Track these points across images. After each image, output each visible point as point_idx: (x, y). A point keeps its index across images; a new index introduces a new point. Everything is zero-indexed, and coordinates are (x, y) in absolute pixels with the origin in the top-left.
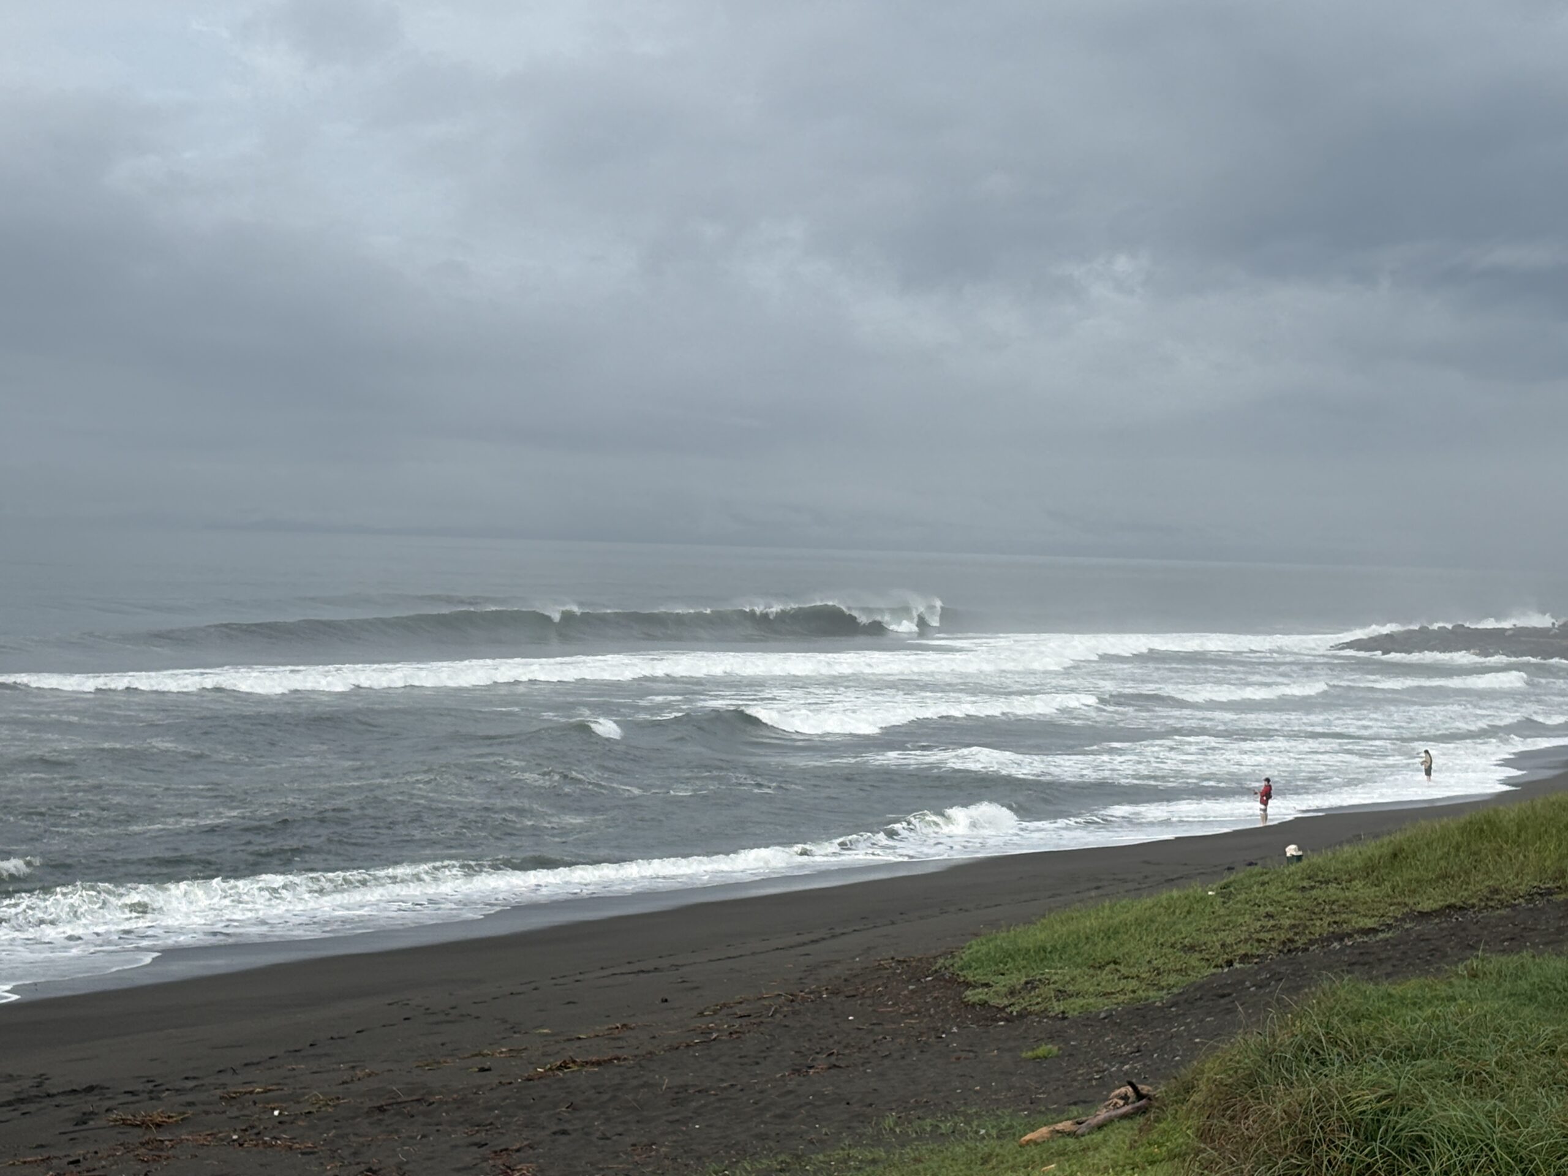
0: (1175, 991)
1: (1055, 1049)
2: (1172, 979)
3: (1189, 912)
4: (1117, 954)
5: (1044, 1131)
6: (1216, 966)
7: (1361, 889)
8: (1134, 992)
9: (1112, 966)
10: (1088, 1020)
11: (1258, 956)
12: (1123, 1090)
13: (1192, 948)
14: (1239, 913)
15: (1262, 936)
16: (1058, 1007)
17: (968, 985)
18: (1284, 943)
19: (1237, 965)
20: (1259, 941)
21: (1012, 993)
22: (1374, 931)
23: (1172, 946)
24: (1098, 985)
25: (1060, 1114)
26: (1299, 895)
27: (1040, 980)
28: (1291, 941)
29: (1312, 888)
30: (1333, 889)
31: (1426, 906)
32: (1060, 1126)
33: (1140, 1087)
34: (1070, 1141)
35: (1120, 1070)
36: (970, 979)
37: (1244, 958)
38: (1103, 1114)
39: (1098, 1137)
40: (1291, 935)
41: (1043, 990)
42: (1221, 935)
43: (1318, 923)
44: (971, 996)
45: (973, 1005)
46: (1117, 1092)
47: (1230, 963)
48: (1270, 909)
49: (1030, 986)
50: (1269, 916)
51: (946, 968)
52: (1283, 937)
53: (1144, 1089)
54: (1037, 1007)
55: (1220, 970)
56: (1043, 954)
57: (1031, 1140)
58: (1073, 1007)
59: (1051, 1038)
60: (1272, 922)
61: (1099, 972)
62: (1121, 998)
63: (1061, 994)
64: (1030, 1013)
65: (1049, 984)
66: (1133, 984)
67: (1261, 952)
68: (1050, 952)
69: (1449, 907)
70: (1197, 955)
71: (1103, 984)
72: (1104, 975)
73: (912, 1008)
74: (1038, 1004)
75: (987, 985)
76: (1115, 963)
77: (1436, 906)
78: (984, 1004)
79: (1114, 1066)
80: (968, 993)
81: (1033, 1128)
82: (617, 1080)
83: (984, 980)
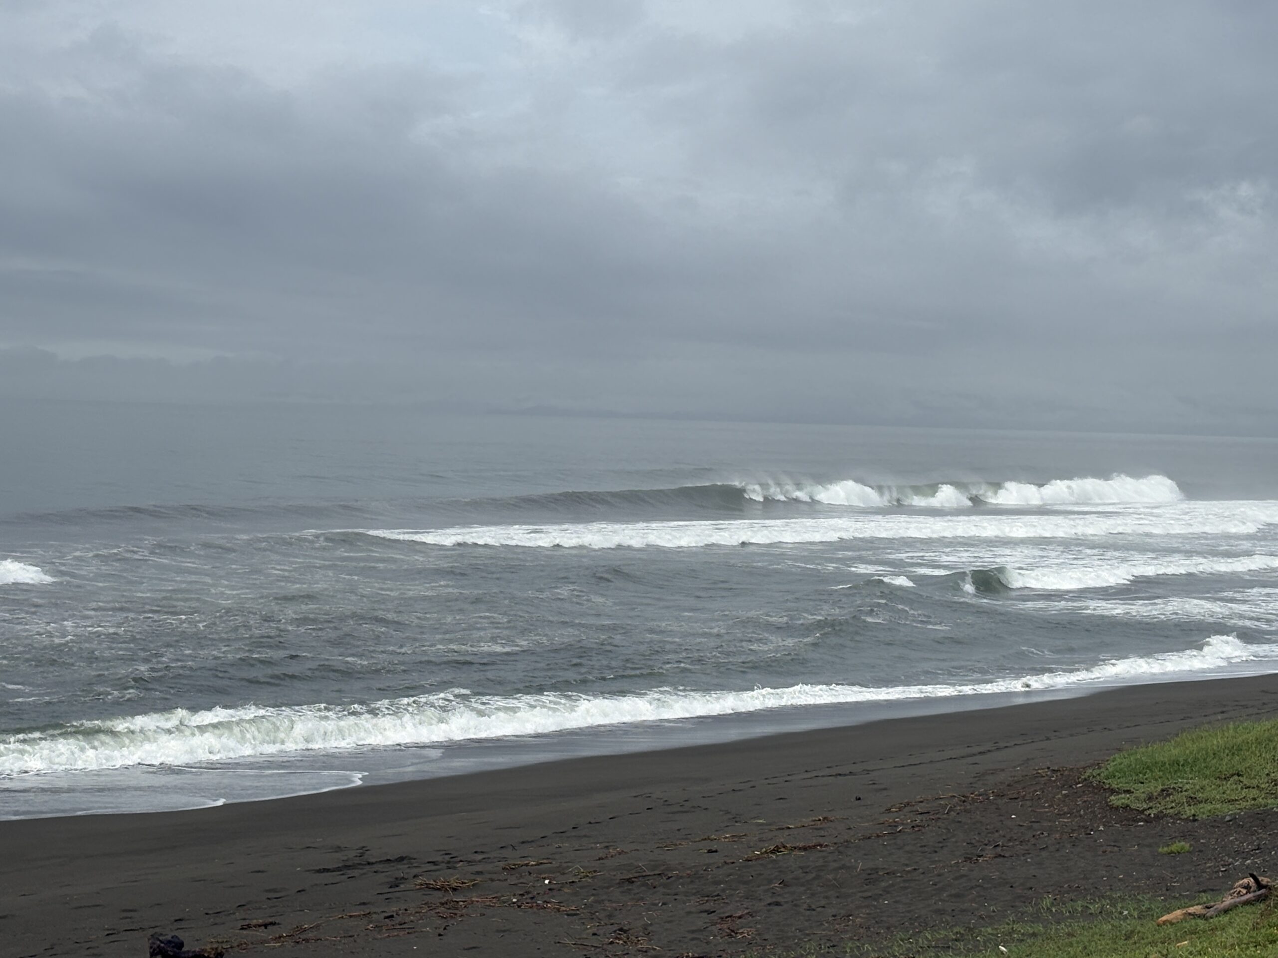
1: (1187, 846)
4: (1241, 768)
5: (1178, 913)
8: (1254, 799)
9: (1236, 777)
10: (1215, 823)
12: (1246, 881)
16: (1189, 811)
17: (1113, 791)
21: (1150, 798)
24: (1224, 793)
25: (1192, 899)
27: (1174, 788)
32: (1191, 910)
33: (1260, 879)
34: (1201, 922)
35: (1242, 864)
36: (1114, 786)
38: (1228, 901)
39: (1225, 919)
41: (1176, 797)
44: (1116, 800)
45: (1117, 808)
46: (1241, 882)
49: (1165, 792)
51: (1094, 777)
53: (1264, 880)
54: (1172, 811)
56: (1177, 766)
57: (1167, 921)
58: (1203, 811)
59: (1184, 837)
61: (1224, 783)
62: (1244, 804)
63: (1193, 800)
64: (1166, 815)
65: (1181, 792)
66: (1254, 793)
68: (1183, 765)
71: (1228, 792)
72: (1229, 785)
73: (1066, 809)
74: (1172, 808)
75: (1129, 792)
76: (1239, 775)
78: (1126, 807)
79: (1238, 860)
80: (1113, 798)
81: (1169, 911)
82: (820, 862)
83: (1126, 787)
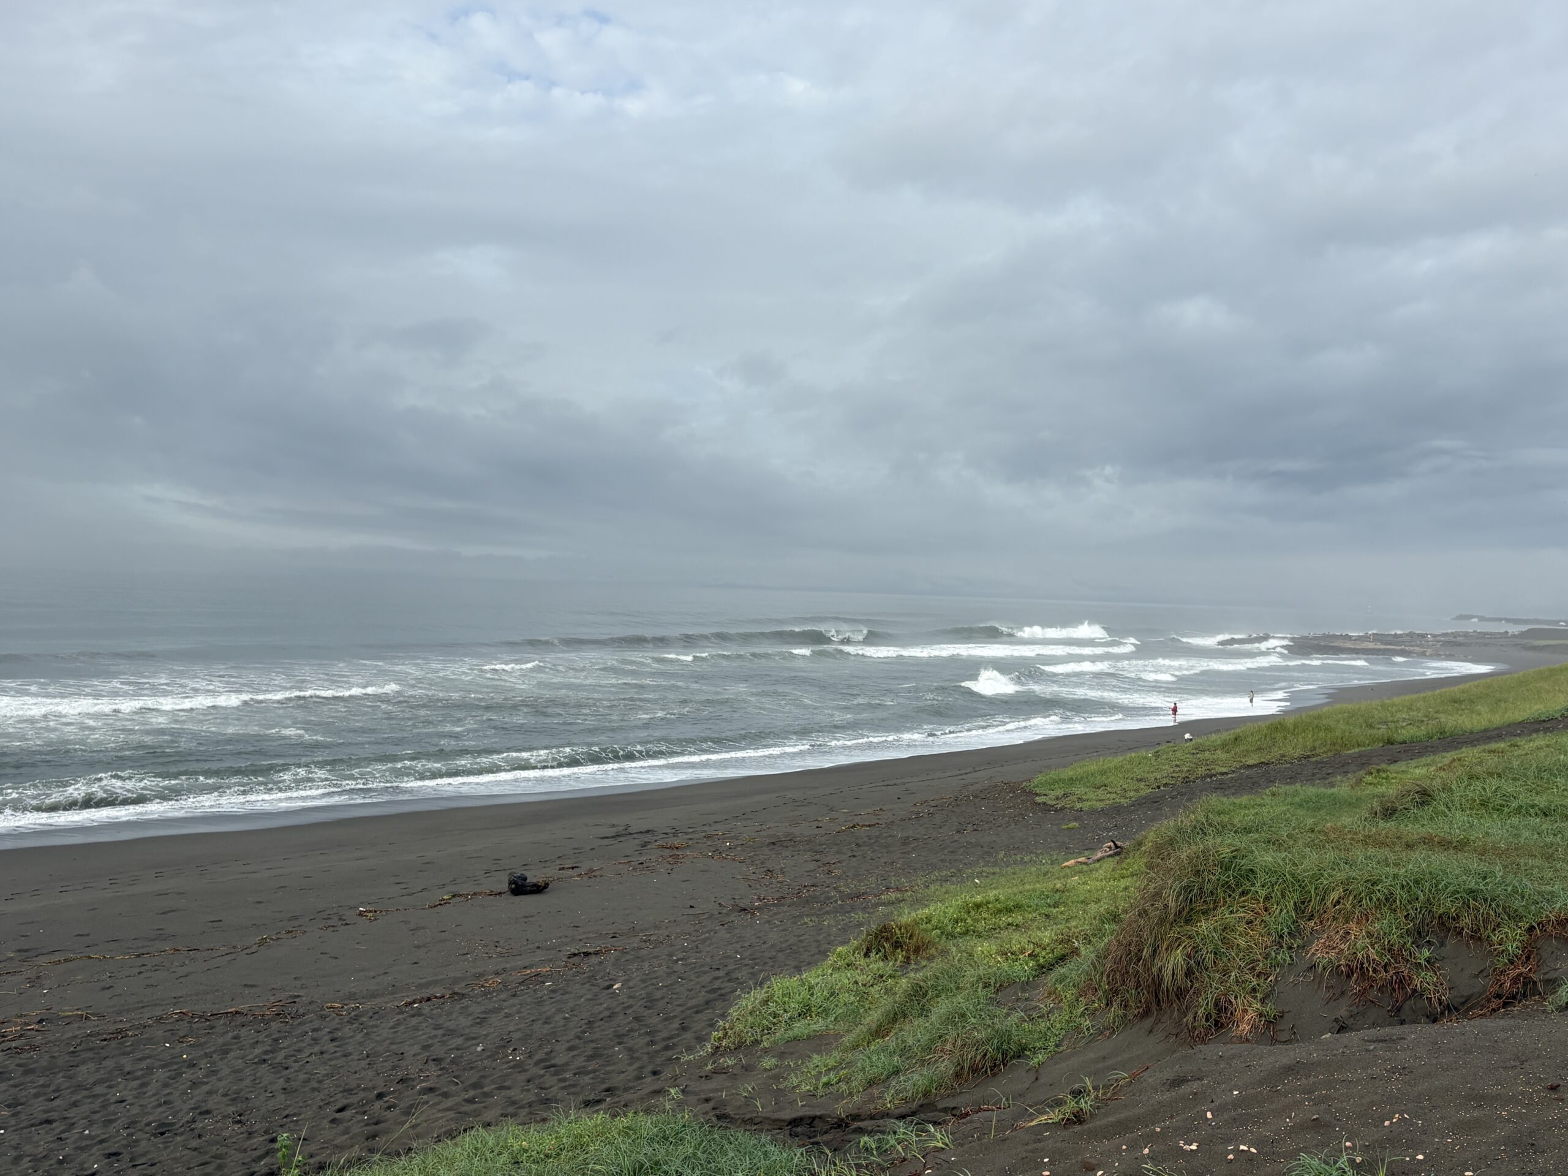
0: (1133, 799)
1: (1077, 825)
2: (1132, 794)
3: (1139, 764)
4: (1106, 782)
5: (1072, 861)
6: (1152, 788)
7: (1220, 755)
8: (1114, 799)
10: (1093, 812)
11: (1172, 784)
12: (1109, 844)
13: (1141, 780)
14: (1163, 764)
15: (1174, 775)
16: (1078, 806)
17: (1037, 795)
18: (1184, 778)
19: (1162, 788)
20: (1172, 777)
21: (1057, 799)
22: (1226, 773)
23: (1132, 779)
24: (1097, 796)
25: (1080, 854)
26: (1191, 756)
27: (1070, 793)
28: (1187, 777)
29: (1197, 753)
30: (1207, 754)
31: (1251, 762)
32: (1080, 860)
33: (1117, 843)
34: (1085, 867)
35: (1107, 835)
36: (1038, 792)
37: (1166, 785)
38: (1099, 855)
39: (1097, 865)
40: (1187, 775)
41: (1071, 798)
42: (1155, 774)
43: (1200, 769)
44: (1038, 799)
45: (1040, 804)
46: (1106, 845)
47: (1159, 787)
48: (1177, 763)
49: (1065, 795)
50: (1177, 766)
51: (1027, 787)
52: (1183, 776)
53: (1119, 844)
54: (1069, 806)
55: (1154, 790)
56: (1072, 781)
57: (1066, 866)
58: (1086, 806)
59: (1075, 820)
60: (1178, 769)
61: (1098, 790)
62: (1108, 802)
63: (1080, 800)
64: (1066, 808)
65: (1074, 795)
66: (1114, 795)
67: (1173, 782)
68: (1075, 781)
69: (1262, 763)
70: (1143, 783)
71: (1100, 795)
72: (1100, 792)
73: (1012, 804)
74: (1069, 804)
75: (1046, 795)
76: (1105, 786)
77: (1255, 762)
78: (1044, 803)
79: (1105, 833)
81: (1067, 860)
82: (878, 833)
83: (1044, 792)
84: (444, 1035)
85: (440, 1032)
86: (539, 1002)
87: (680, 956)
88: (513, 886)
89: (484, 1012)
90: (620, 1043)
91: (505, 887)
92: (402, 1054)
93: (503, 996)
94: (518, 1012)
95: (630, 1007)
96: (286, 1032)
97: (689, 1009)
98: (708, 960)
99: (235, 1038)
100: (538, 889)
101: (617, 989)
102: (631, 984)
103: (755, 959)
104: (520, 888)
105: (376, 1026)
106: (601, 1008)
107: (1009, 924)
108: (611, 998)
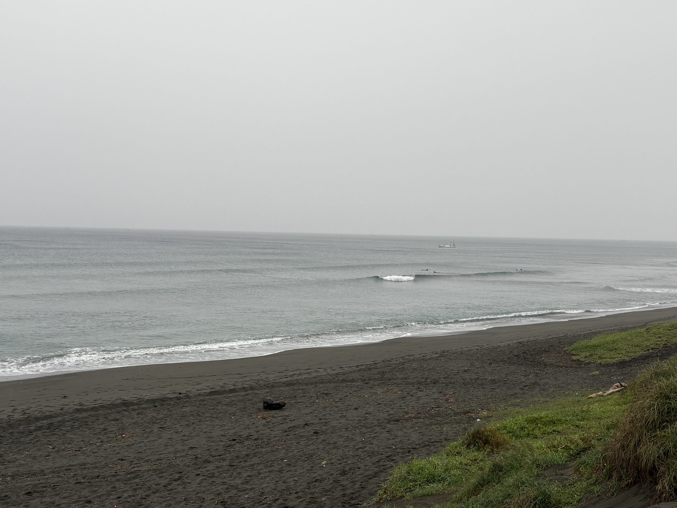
0: (632, 357)
1: (598, 372)
2: (632, 354)
3: (637, 336)
4: (616, 347)
5: (595, 394)
6: (644, 351)
8: (621, 358)
10: (607, 365)
11: (657, 348)
12: (617, 384)
13: (637, 346)
14: (651, 336)
15: (658, 343)
16: (599, 361)
17: (573, 355)
18: (664, 345)
19: (650, 351)
20: (657, 344)
21: (586, 357)
23: (632, 345)
24: (611, 355)
25: (599, 390)
26: (668, 332)
27: (594, 354)
28: (666, 344)
29: (673, 330)
32: (599, 394)
33: (622, 383)
34: (602, 398)
35: (616, 379)
36: (574, 353)
37: (652, 349)
38: (611, 391)
39: (610, 397)
40: (666, 342)
41: (595, 357)
42: (646, 342)
43: (674, 339)
44: (574, 358)
45: (575, 360)
46: (615, 384)
47: (648, 350)
48: (660, 335)
49: (591, 355)
50: (660, 337)
51: (567, 350)
52: (664, 343)
53: (623, 384)
54: (593, 361)
55: (645, 352)
56: (595, 347)
57: (591, 397)
58: (603, 361)
59: (597, 370)
60: (661, 339)
61: (611, 352)
62: (617, 359)
63: (600, 358)
64: (591, 363)
65: (596, 355)
66: (621, 356)
67: (657, 347)
68: (597, 346)
70: (639, 348)
72: (612, 353)
73: (558, 361)
75: (579, 355)
76: (615, 349)
78: (578, 360)
79: (615, 377)
80: (574, 357)
81: (592, 394)
82: (477, 377)
83: (578, 353)
84: (227, 489)
85: (226, 486)
86: (280, 471)
87: (361, 445)
88: (266, 405)
89: (250, 476)
90: (326, 495)
91: (261, 405)
92: (204, 499)
93: (261, 467)
94: (269, 477)
95: (332, 474)
96: (141, 485)
97: (365, 476)
98: (376, 449)
99: (112, 488)
100: (279, 407)
101: (324, 464)
102: (333, 462)
103: (403, 449)
104: (269, 406)
105: (190, 483)
106: (316, 475)
107: (554, 431)
108: (321, 469)
